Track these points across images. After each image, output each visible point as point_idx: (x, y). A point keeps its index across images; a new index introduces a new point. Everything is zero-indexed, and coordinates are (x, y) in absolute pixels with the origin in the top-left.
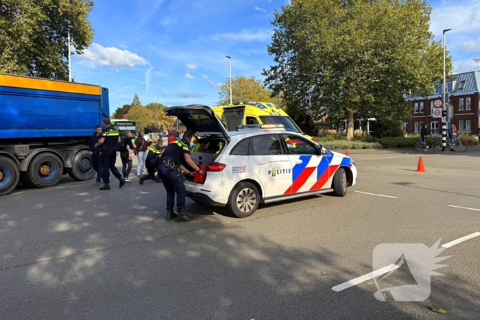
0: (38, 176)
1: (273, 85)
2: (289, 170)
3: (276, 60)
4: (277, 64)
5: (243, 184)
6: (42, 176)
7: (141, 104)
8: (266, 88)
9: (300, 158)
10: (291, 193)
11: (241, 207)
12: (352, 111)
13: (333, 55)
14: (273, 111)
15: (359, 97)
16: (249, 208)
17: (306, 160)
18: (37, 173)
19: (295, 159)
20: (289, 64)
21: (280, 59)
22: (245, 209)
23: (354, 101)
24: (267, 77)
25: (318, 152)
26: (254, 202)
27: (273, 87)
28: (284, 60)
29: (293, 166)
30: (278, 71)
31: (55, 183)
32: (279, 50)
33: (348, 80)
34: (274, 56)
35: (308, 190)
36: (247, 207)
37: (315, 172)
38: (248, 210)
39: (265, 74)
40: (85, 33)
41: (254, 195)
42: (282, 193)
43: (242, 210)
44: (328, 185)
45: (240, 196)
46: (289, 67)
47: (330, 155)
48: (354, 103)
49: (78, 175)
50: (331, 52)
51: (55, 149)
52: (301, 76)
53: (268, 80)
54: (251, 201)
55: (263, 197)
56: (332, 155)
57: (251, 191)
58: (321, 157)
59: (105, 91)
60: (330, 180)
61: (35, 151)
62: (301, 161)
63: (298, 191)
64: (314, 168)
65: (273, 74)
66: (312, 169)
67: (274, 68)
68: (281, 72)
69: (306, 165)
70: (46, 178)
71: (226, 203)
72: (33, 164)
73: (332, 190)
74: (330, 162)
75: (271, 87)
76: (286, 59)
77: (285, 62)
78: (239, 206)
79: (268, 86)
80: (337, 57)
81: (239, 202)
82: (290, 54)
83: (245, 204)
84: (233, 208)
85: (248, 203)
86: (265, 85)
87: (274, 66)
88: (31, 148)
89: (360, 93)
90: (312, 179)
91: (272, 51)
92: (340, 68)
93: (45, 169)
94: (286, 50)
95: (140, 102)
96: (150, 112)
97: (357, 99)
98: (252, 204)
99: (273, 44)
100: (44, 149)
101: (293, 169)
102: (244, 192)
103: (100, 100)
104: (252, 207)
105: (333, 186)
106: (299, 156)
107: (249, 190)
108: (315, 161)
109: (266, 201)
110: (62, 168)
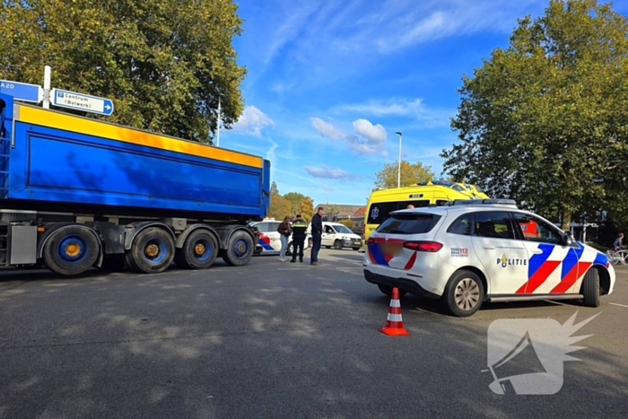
0: (193, 256)
1: (455, 170)
2: (525, 261)
3: (462, 137)
4: (463, 143)
5: (463, 272)
6: (197, 256)
7: (279, 193)
8: (445, 174)
9: (539, 247)
10: (525, 293)
11: (460, 303)
12: (572, 209)
13: (546, 130)
14: (474, 194)
15: (582, 189)
16: (470, 305)
17: (548, 251)
18: (191, 252)
19: (532, 248)
20: (480, 143)
21: (467, 137)
22: (465, 307)
23: (574, 193)
24: (448, 160)
25: (563, 243)
26: (477, 297)
27: (455, 173)
28: (472, 138)
29: (531, 256)
30: (463, 151)
31: (208, 265)
32: (466, 125)
33: (567, 165)
34: (459, 131)
35: (548, 292)
36: (467, 303)
37: (559, 269)
38: (468, 308)
39: (445, 155)
40: (235, 103)
41: (477, 289)
42: (513, 292)
43: (461, 306)
44: (575, 289)
45: (459, 287)
46: (478, 146)
47: (580, 248)
48: (572, 197)
49: (233, 259)
50: (544, 126)
51: (213, 227)
52: (495, 158)
53: (448, 163)
54: (473, 296)
55: (488, 293)
56: (583, 248)
57: (474, 283)
58: (568, 249)
59: (267, 163)
60: (579, 282)
61: (192, 227)
62: (540, 251)
63: (535, 292)
64: (558, 263)
65: (455, 156)
66: (556, 264)
67: (458, 148)
68: (466, 153)
69: (547, 257)
70: (200, 259)
71: (441, 294)
72: (189, 241)
73: (582, 296)
74: (579, 257)
75: (451, 173)
76: (475, 136)
77: (474, 141)
78: (457, 300)
79: (448, 171)
80: (552, 134)
81: (458, 295)
82: (482, 129)
83: (466, 297)
84: (449, 302)
85: (469, 298)
86: (445, 170)
87: (457, 145)
88: (188, 223)
89: (582, 184)
90: (555, 278)
91: (458, 125)
92: (554, 149)
93: (200, 248)
94: (477, 125)
95: (277, 191)
96: (288, 203)
97: (579, 192)
98: (474, 300)
99: (460, 117)
100: (200, 225)
101: (530, 261)
102: (464, 282)
103: (260, 174)
104: (474, 304)
105: (581, 292)
106: (537, 244)
107: (471, 282)
108: (559, 253)
109: (493, 299)
110: (217, 249)
